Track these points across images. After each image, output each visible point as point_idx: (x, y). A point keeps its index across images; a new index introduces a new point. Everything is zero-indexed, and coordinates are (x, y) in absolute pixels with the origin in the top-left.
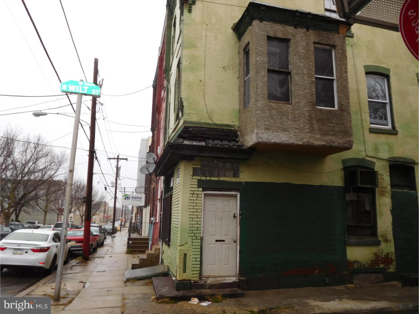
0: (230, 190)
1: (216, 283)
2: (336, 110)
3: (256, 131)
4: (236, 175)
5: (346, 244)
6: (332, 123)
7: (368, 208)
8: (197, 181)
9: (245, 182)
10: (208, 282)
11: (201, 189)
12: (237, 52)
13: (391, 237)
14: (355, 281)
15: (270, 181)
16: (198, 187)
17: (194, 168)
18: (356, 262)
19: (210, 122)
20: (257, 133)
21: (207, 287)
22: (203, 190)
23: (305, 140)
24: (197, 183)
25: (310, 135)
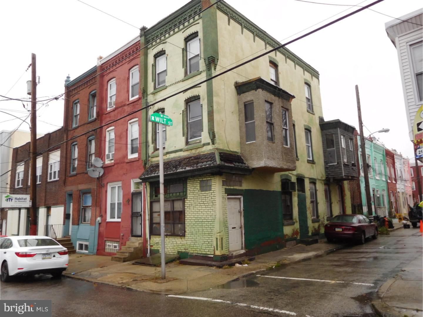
0: (238, 195)
1: (237, 254)
2: (288, 148)
3: (264, 160)
4: (241, 186)
5: (283, 225)
6: (289, 155)
7: (289, 204)
8: (224, 189)
9: (245, 190)
10: (234, 254)
11: (226, 195)
12: (237, 102)
13: (298, 220)
14: (287, 246)
15: (254, 189)
16: (225, 193)
17: (223, 181)
18: (287, 235)
19: (228, 149)
20: (265, 161)
21: (234, 257)
22: (228, 196)
23: (281, 165)
24: (224, 191)
25: (282, 162)
